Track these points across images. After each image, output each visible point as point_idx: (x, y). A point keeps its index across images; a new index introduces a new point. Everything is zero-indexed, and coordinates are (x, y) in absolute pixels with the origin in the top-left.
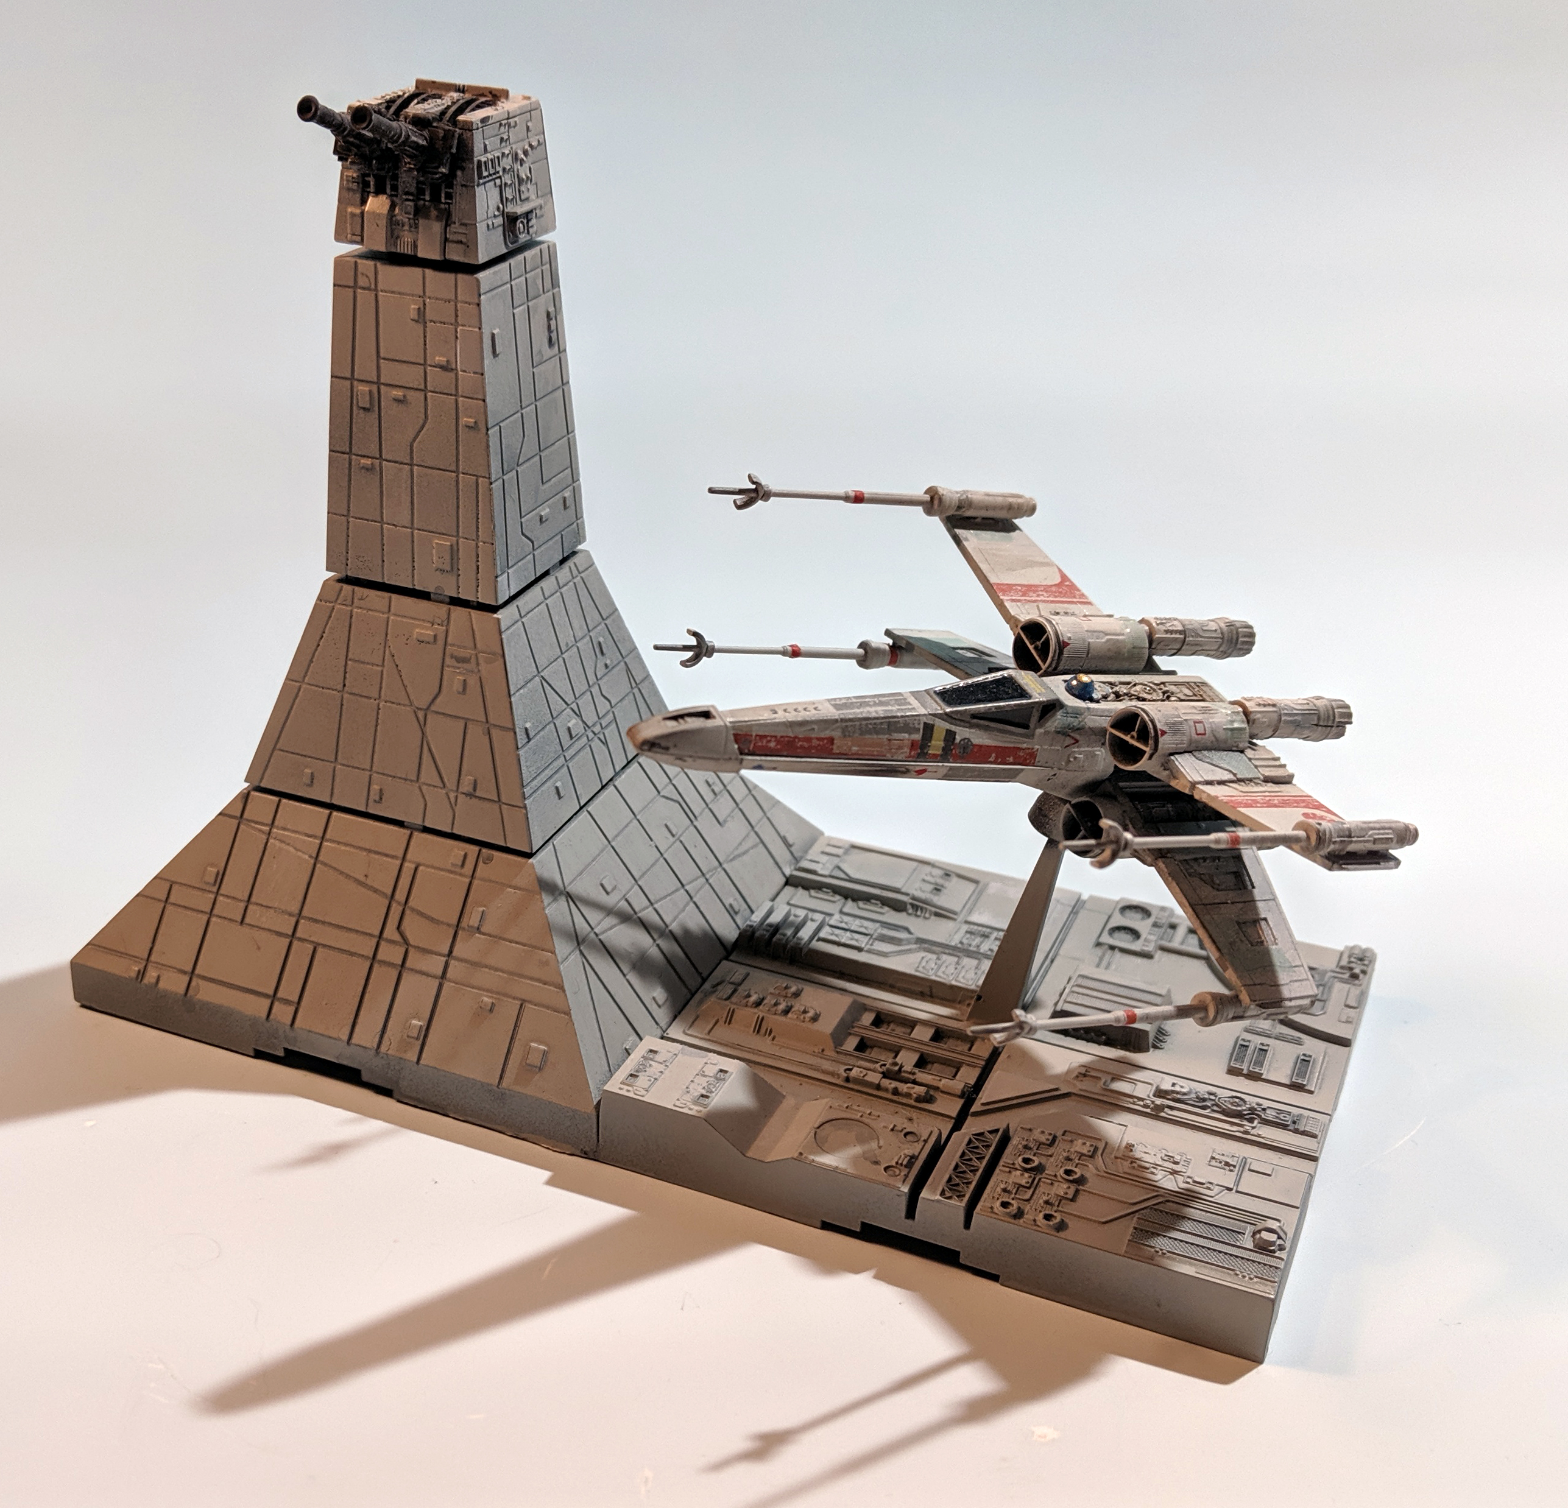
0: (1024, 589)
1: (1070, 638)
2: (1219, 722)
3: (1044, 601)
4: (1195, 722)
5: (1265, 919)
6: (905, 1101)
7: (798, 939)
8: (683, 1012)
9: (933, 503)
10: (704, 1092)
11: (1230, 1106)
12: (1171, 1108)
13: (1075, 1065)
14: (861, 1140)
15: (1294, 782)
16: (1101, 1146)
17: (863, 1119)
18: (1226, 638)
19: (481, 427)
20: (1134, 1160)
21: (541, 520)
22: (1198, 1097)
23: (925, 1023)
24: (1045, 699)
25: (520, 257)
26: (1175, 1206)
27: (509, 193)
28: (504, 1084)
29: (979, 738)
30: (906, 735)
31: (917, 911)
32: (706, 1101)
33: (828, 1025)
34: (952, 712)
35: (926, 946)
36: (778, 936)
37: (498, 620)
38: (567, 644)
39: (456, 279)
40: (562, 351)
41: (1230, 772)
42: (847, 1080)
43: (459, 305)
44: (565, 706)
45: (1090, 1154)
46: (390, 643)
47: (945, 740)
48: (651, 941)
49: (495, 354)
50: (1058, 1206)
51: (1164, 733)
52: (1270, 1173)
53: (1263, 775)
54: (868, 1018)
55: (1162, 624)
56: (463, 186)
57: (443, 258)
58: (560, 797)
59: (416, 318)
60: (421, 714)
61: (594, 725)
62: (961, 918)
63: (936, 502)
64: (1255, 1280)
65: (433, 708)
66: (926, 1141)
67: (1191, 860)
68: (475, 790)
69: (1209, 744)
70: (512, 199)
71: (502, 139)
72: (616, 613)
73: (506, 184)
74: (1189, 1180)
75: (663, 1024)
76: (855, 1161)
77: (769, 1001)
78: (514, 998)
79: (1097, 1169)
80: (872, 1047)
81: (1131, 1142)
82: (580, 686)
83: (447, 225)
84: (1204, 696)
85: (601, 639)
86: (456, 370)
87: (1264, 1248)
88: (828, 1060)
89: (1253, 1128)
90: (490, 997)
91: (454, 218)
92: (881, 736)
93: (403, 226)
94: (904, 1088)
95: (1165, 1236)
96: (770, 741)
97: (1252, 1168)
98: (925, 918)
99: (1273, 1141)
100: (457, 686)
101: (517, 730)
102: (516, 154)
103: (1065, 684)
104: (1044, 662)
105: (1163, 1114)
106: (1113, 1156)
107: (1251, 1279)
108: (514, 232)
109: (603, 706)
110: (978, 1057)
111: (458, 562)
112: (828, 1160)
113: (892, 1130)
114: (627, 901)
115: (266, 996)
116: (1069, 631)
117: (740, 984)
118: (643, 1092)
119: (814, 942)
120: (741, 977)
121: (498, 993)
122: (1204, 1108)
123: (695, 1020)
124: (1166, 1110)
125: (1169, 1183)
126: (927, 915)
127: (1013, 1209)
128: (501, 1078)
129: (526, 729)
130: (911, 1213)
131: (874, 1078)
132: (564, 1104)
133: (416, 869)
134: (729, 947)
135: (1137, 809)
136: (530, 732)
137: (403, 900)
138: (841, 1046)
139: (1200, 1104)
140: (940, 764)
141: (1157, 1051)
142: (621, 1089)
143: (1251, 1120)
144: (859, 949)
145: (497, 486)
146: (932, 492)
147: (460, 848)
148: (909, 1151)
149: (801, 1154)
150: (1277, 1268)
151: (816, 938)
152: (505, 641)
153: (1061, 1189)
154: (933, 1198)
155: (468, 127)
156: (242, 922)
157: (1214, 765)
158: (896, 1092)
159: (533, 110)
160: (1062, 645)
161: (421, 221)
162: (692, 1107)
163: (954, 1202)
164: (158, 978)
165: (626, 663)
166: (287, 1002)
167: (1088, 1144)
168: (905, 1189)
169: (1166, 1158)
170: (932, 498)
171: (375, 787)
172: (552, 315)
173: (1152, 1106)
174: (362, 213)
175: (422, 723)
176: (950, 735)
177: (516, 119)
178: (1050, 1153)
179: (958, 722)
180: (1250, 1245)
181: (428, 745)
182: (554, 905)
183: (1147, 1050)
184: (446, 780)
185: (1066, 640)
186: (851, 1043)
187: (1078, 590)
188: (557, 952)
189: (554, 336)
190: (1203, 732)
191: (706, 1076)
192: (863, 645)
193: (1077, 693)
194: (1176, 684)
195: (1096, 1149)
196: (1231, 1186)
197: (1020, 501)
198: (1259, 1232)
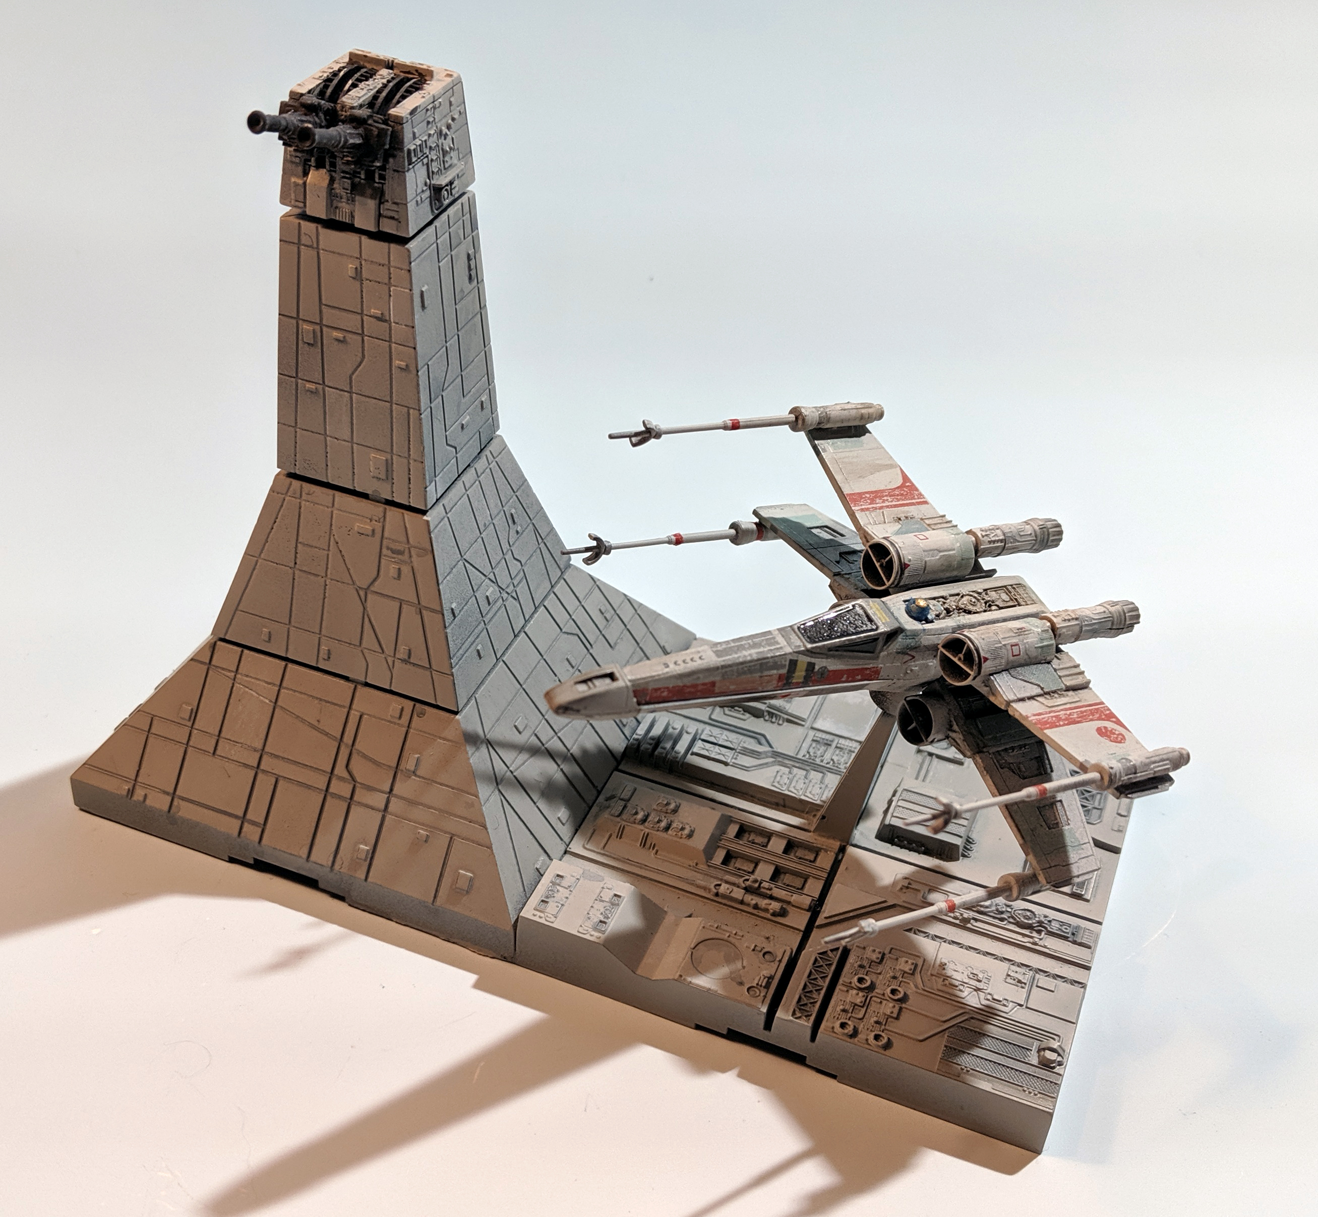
0: (872, 495)
1: (910, 560)
2: (1032, 642)
3: (887, 507)
4: (1012, 646)
5: (1061, 801)
6: (762, 914)
7: (675, 752)
8: (582, 826)
9: (797, 421)
10: (602, 919)
11: (1023, 919)
12: (976, 920)
13: (900, 876)
14: (728, 960)
15: (1091, 686)
16: (920, 963)
17: (730, 939)
18: (1039, 540)
19: (411, 369)
20: (946, 978)
21: (462, 427)
22: (997, 910)
23: (779, 835)
24: (889, 629)
25: (444, 217)
26: (977, 1022)
27: (434, 167)
28: (439, 902)
29: (833, 665)
30: (775, 672)
31: (772, 717)
32: (603, 927)
33: (700, 841)
34: (813, 648)
35: (780, 759)
36: (659, 750)
37: (428, 522)
38: (485, 524)
39: (389, 249)
40: (480, 282)
41: (1039, 686)
42: (717, 895)
43: (392, 269)
44: (483, 577)
45: (911, 972)
46: (334, 532)
47: (807, 670)
48: (555, 766)
49: (423, 306)
50: (885, 1025)
51: (986, 659)
52: (1053, 989)
53: (1066, 685)
54: (733, 830)
55: (986, 535)
56: (395, 171)
57: (377, 230)
58: (480, 657)
59: (354, 275)
60: (362, 593)
61: (508, 587)
62: (808, 724)
63: (800, 422)
64: (1039, 1095)
65: (372, 588)
66: (780, 961)
67: (1003, 750)
68: (409, 657)
69: (1023, 662)
70: (438, 171)
71: (428, 123)
72: (526, 483)
73: (432, 160)
74: (989, 997)
75: (567, 840)
76: (724, 980)
77: (653, 818)
78: (446, 832)
79: (916, 987)
80: (736, 858)
81: (944, 961)
82: (496, 557)
83: (381, 203)
84: (1020, 601)
85: (513, 511)
86: (390, 321)
87: (1047, 1065)
88: (701, 873)
89: (1041, 939)
90: (426, 830)
91: (387, 197)
92: (755, 675)
93: (341, 198)
94: (763, 903)
95: (969, 1054)
96: (663, 692)
97: (1039, 985)
98: (779, 724)
99: (1055, 951)
100: (393, 572)
101: (445, 612)
102: (441, 131)
103: (903, 606)
104: (888, 581)
105: (969, 925)
106: (929, 973)
107: (1035, 1095)
108: (439, 200)
109: (515, 567)
110: (822, 869)
111: (392, 474)
112: (702, 981)
113: (754, 950)
114: (536, 735)
115: (236, 817)
116: (909, 554)
117: (629, 800)
118: (553, 919)
119: (689, 756)
120: (630, 794)
121: (431, 827)
122: (1002, 920)
123: (593, 833)
124: (972, 921)
125: (973, 1000)
126: (781, 722)
127: (850, 1030)
128: (435, 897)
129: (452, 609)
130: (768, 1025)
131: (738, 894)
132: (488, 922)
133: (361, 717)
134: (619, 756)
135: (960, 705)
136: (455, 612)
137: (351, 742)
138: (711, 859)
139: (998, 916)
140: (802, 689)
141: (966, 860)
142: (534, 915)
143: (1039, 932)
144: (726, 764)
145: (425, 416)
146: (795, 411)
147: (396, 703)
148: (766, 973)
149: (681, 976)
150: (1056, 1084)
151: (690, 752)
152: (433, 539)
153: (888, 1008)
154: (786, 1018)
155: (399, 121)
156: (214, 753)
157: (1025, 681)
158: (756, 907)
159: (456, 86)
160: (903, 566)
161: (357, 198)
162: (593, 933)
163: (801, 1022)
164: (146, 796)
165: (533, 524)
166: (254, 823)
167: (910, 962)
168: (764, 1009)
169: (971, 976)
170: (797, 418)
171: (324, 648)
172: (472, 257)
173: (961, 918)
174: (305, 183)
175: (363, 600)
176: (811, 666)
177: (440, 100)
178: (879, 971)
179: (817, 655)
180: (1035, 1061)
181: (368, 615)
182: (477, 754)
183: (958, 859)
184: (384, 646)
185: (907, 562)
186: (720, 855)
187: (917, 490)
188: (480, 795)
189: (473, 273)
190: (1018, 653)
191: (603, 901)
192: (734, 526)
193: (914, 615)
194: (996, 589)
195: (916, 966)
196: (1022, 1003)
197: (871, 411)
198: (1044, 1049)
